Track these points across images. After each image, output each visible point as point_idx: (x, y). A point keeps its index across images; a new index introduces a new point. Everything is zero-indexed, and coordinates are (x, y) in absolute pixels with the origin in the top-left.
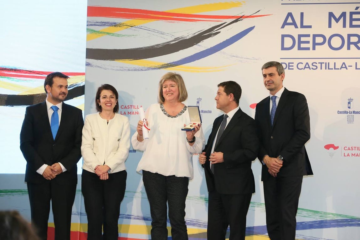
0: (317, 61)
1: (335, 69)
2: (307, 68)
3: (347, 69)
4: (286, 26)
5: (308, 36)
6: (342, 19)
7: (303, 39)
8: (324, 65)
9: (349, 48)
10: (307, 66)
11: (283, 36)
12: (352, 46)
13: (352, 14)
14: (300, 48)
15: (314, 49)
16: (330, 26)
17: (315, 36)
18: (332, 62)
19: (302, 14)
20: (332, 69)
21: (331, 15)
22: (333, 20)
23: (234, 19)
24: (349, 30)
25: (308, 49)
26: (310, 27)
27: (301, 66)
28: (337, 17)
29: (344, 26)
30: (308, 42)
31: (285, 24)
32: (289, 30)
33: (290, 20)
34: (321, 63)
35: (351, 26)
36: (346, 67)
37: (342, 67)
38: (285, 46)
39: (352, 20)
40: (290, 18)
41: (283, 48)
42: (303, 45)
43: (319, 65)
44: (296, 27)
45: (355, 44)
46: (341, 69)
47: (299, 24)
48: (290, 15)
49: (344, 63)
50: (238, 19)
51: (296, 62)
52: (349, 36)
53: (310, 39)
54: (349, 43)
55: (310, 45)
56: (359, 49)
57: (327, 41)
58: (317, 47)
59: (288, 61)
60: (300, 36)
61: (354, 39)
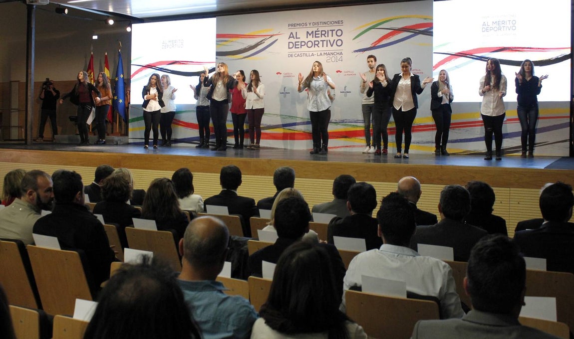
0: (302, 53)
2: (298, 56)
6: (312, 34)
7: (297, 44)
11: (289, 43)
12: (316, 46)
13: (316, 31)
14: (295, 48)
16: (307, 37)
17: (301, 42)
18: (308, 53)
19: (296, 33)
21: (308, 32)
22: (308, 35)
24: (315, 39)
25: (299, 48)
26: (299, 38)
27: (296, 55)
28: (310, 33)
29: (313, 37)
31: (290, 37)
32: (292, 40)
34: (304, 54)
35: (316, 37)
36: (313, 55)
38: (290, 47)
39: (316, 34)
40: (291, 35)
41: (289, 48)
42: (297, 46)
45: (317, 45)
47: (295, 38)
48: (292, 33)
49: (313, 53)
50: (271, 36)
51: (294, 54)
52: (315, 41)
53: (300, 43)
54: (315, 45)
55: (299, 46)
56: (318, 47)
57: (306, 44)
58: (302, 47)
59: (291, 54)
60: (296, 42)
61: (317, 43)
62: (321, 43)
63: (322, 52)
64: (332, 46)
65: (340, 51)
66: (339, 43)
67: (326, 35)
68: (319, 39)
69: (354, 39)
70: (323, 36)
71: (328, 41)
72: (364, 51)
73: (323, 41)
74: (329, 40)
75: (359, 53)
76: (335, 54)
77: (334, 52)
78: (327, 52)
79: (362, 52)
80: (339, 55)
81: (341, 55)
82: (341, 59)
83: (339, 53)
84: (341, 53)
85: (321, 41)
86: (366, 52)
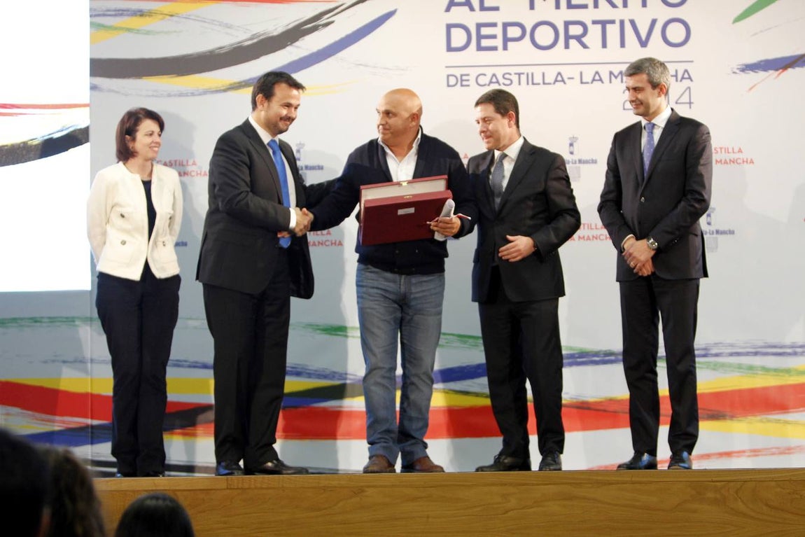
0: (512, 70)
1: (544, 83)
2: (494, 83)
3: (565, 83)
4: (453, 8)
5: (494, 25)
7: (484, 31)
8: (524, 78)
9: (567, 46)
10: (494, 80)
11: (449, 27)
12: (573, 42)
14: (480, 48)
15: (505, 48)
16: (532, 7)
17: (505, 25)
18: (538, 72)
20: (539, 84)
24: (567, 14)
25: (495, 48)
26: (496, 9)
27: (482, 80)
29: (558, 6)
30: (494, 37)
31: (451, 4)
32: (460, 14)
34: (519, 74)
35: (570, 6)
36: (563, 81)
37: (556, 81)
38: (454, 45)
41: (450, 49)
42: (485, 43)
43: (515, 78)
44: (472, 9)
45: (579, 38)
46: (554, 83)
49: (559, 74)
51: (473, 73)
52: (567, 24)
53: (498, 31)
54: (568, 38)
55: (498, 42)
56: (585, 46)
57: (528, 33)
58: (510, 44)
59: (458, 72)
60: (479, 26)
61: (575, 30)
62: (595, 31)
63: (597, 68)
64: (644, 44)
65: (681, 68)
66: (676, 33)
68: (587, 16)
69: (737, 20)
70: (602, 2)
71: (628, 27)
72: (785, 68)
73: (604, 24)
74: (632, 22)
75: (762, 74)
79: (777, 70)
80: (677, 81)
81: (686, 83)
82: (685, 99)
83: (676, 76)
84: (686, 76)
85: (595, 22)
86: (790, 70)
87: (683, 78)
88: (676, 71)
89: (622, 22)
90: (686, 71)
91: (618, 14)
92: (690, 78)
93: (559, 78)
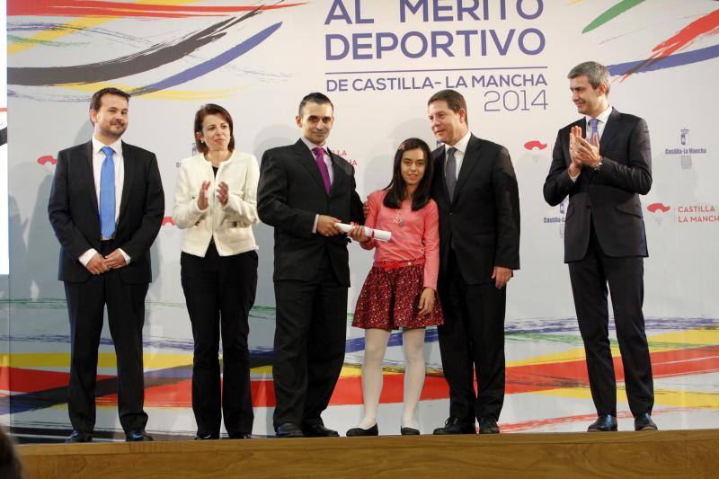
0: (385, 76)
1: (414, 88)
2: (369, 87)
3: (433, 87)
4: (332, 21)
5: (369, 35)
6: (421, 9)
7: (361, 41)
8: (396, 82)
9: (434, 54)
10: (369, 85)
11: (329, 38)
12: (440, 51)
14: (356, 56)
15: (379, 56)
16: (403, 19)
17: (379, 36)
18: (408, 78)
19: (358, 1)
20: (410, 88)
21: (404, 1)
22: (407, 9)
23: (249, 12)
24: (433, 26)
25: (370, 57)
26: (371, 21)
27: (359, 85)
28: (414, 5)
29: (426, 19)
30: (369, 46)
31: (331, 17)
32: (338, 27)
33: (338, 12)
34: (392, 80)
35: (437, 18)
36: (431, 85)
37: (424, 85)
38: (333, 53)
39: (437, 8)
40: (338, 8)
41: (329, 57)
42: (361, 52)
43: (388, 83)
44: (349, 22)
45: (445, 47)
46: (423, 88)
47: (353, 18)
48: (338, 2)
49: (427, 79)
50: (253, 11)
51: (351, 78)
52: (434, 34)
53: (373, 41)
54: (435, 46)
55: (373, 51)
56: (450, 54)
57: (400, 43)
58: (383, 53)
59: (337, 78)
60: (356, 37)
61: (442, 40)
62: (459, 41)
63: (461, 74)
64: (503, 51)
65: (536, 73)
66: (532, 42)
67: (479, 12)
68: (451, 27)
69: (586, 30)
70: (465, 14)
71: (489, 36)
72: (630, 73)
73: (467, 34)
74: (493, 32)
76: (518, 80)
77: (512, 72)
78: (487, 75)
79: (622, 75)
80: (533, 84)
81: (541, 86)
82: (540, 100)
83: (532, 80)
84: (541, 80)
85: (459, 33)
86: (634, 75)
87: (538, 82)
88: (532, 76)
89: (483, 33)
90: (541, 76)
91: (480, 25)
92: (544, 82)
93: (428, 83)
